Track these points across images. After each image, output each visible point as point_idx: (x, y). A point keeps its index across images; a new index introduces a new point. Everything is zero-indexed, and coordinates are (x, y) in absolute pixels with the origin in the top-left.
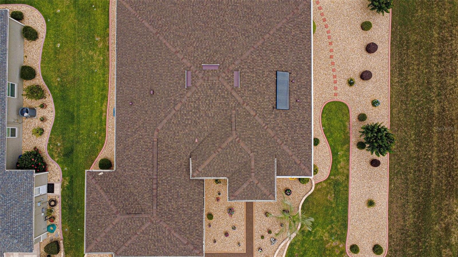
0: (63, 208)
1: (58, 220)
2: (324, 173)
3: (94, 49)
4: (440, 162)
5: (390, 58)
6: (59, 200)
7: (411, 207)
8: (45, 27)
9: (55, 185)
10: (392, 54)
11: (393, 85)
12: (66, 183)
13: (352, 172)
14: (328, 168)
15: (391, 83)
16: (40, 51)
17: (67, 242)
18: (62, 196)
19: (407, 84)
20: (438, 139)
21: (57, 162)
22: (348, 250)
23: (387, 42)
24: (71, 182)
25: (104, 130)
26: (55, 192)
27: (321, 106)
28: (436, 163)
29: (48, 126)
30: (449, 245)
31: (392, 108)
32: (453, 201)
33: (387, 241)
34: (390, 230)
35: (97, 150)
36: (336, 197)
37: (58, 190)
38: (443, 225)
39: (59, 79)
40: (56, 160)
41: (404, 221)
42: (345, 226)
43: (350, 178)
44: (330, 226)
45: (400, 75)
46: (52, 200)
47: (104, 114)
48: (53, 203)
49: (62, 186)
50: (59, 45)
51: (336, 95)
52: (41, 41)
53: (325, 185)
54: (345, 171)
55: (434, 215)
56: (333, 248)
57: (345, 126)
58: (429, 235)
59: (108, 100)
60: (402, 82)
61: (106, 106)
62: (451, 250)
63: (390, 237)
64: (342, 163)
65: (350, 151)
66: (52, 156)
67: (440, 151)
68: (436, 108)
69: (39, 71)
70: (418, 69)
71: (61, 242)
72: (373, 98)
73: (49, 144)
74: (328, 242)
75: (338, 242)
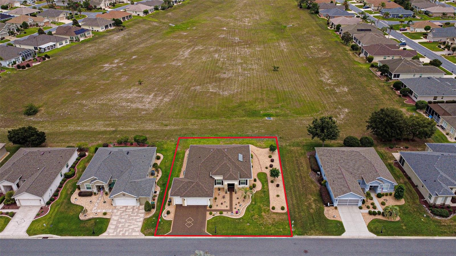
0: (159, 197)
2: (260, 188)
3: (178, 162)
7: (294, 198)
8: (163, 157)
13: (270, 188)
16: (160, 161)
22: (271, 209)
29: (158, 178)
36: (265, 195)
37: (158, 193)
39: (165, 168)
43: (269, 190)
53: (260, 191)
55: (304, 200)
64: (266, 186)
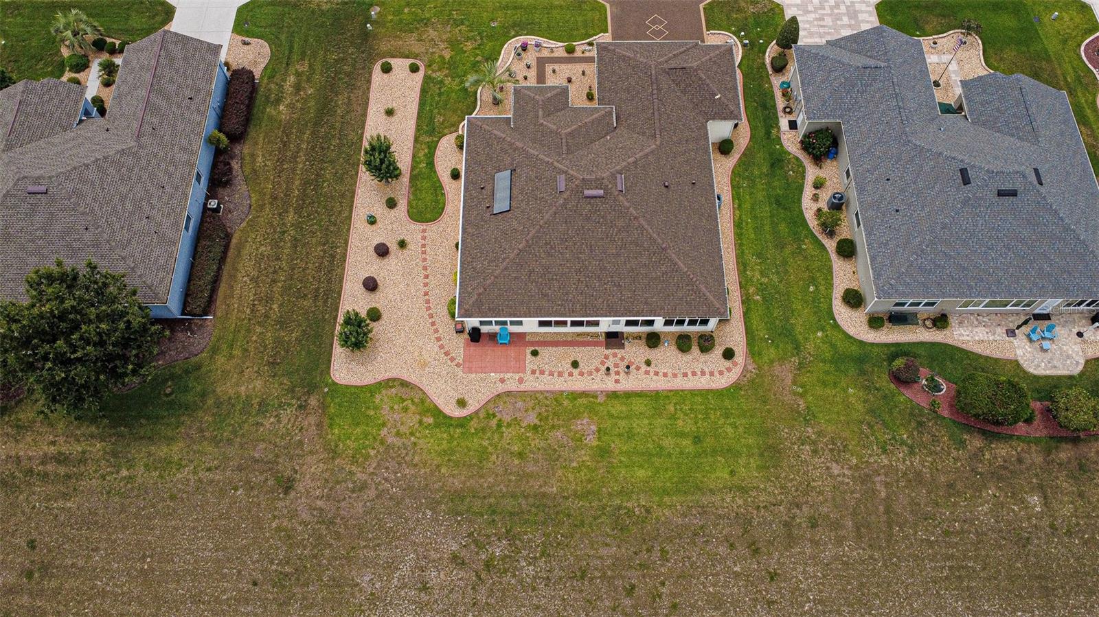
0: (774, 106)
1: (778, 94)
2: (447, 144)
3: (761, 284)
4: (296, 157)
5: (345, 276)
6: (780, 114)
8: (835, 312)
9: (788, 128)
10: (341, 281)
11: (345, 243)
12: (774, 131)
13: (411, 145)
14: (441, 149)
15: (347, 246)
16: (836, 281)
17: (764, 74)
18: (777, 118)
19: (324, 244)
20: (293, 183)
21: (789, 154)
22: (422, 68)
23: (345, 297)
24: (768, 133)
25: (733, 187)
26: (787, 121)
27: (445, 216)
28: (300, 157)
29: (808, 191)
30: (298, 74)
31: (350, 217)
32: (286, 118)
33: (374, 77)
34: (368, 89)
35: (739, 166)
36: (432, 119)
37: (784, 123)
38: (302, 93)
39: (804, 247)
40: (791, 156)
41: (350, 96)
42: (424, 91)
44: (442, 90)
45: (333, 257)
46: (790, 113)
47: (736, 206)
48: (788, 110)
49: (779, 128)
50: (812, 289)
51: (424, 231)
52: (838, 293)
53: (446, 131)
54: (418, 146)
55: (312, 103)
56: (440, 70)
57: (414, 194)
58: (321, 83)
59: (732, 221)
60: (332, 248)
61: (734, 215)
62: (296, 70)
63: (369, 82)
64: (421, 154)
65: (410, 166)
66: (797, 159)
67: (294, 170)
68: (291, 217)
69: (834, 256)
70: (307, 263)
71: (770, 73)
72: (374, 227)
73: (804, 172)
74: (446, 76)
75: (434, 75)
